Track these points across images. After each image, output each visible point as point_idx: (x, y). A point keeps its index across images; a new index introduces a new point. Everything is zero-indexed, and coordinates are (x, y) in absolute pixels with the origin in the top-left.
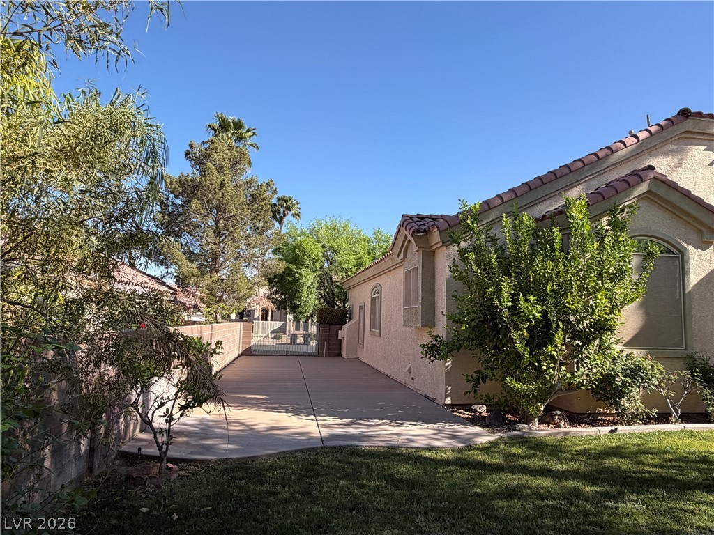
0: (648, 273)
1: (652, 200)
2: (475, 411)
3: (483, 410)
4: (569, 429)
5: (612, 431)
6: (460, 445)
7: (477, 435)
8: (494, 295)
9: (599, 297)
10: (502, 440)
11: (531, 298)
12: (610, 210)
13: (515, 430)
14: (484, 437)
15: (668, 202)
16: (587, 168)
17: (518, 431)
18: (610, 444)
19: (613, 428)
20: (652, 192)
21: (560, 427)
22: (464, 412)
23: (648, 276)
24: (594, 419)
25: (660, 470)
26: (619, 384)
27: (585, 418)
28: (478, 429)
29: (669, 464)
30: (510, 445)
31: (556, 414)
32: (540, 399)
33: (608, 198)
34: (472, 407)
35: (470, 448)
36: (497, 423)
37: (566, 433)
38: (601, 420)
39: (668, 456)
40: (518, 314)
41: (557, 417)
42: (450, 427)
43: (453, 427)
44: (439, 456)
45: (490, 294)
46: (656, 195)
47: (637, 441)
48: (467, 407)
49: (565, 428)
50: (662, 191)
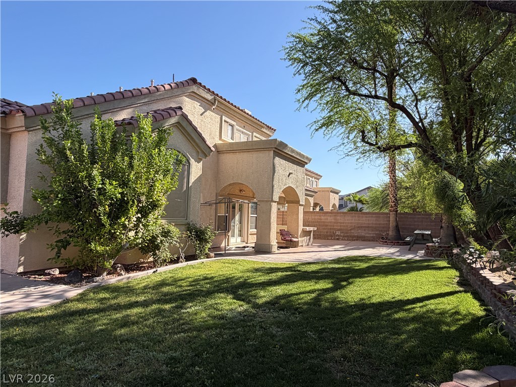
0: (179, 173)
1: (179, 129)
2: (49, 274)
3: (56, 272)
4: (127, 275)
5: (154, 272)
6: (58, 301)
7: (65, 291)
8: (86, 178)
9: (158, 185)
10: (90, 290)
11: (114, 183)
12: (158, 129)
13: (93, 282)
14: (73, 292)
15: (186, 131)
16: (143, 97)
17: (95, 282)
18: (158, 280)
19: (155, 270)
20: (180, 124)
21: (122, 275)
22: (37, 276)
23: (178, 174)
24: (138, 267)
25: (193, 287)
26: (159, 241)
27: (132, 267)
28: (63, 287)
29: (193, 283)
30: (97, 293)
31: (118, 267)
32: (111, 256)
33: (159, 121)
34: (46, 271)
35: (67, 301)
36: (77, 280)
37: (129, 278)
38: (142, 267)
39: (190, 280)
40: (104, 195)
41: (119, 269)
42: (36, 290)
43: (39, 289)
44: (45, 314)
45: (82, 177)
46: (181, 126)
47: (170, 275)
48: (41, 272)
49: (125, 276)
50: (184, 124)
